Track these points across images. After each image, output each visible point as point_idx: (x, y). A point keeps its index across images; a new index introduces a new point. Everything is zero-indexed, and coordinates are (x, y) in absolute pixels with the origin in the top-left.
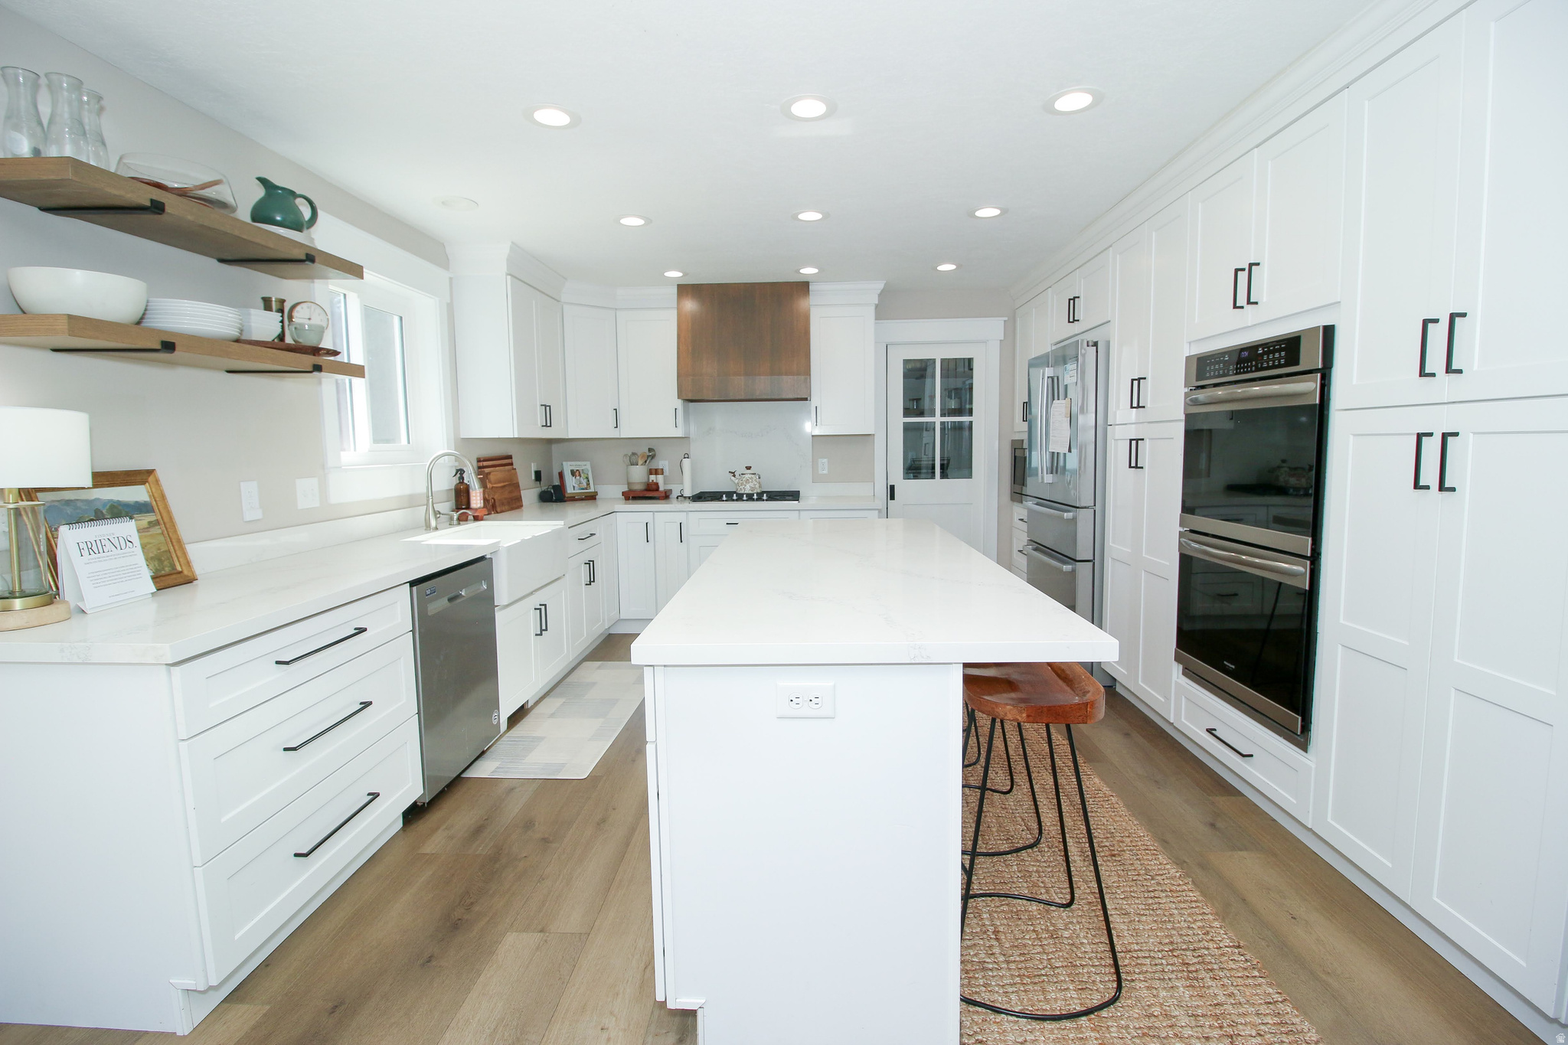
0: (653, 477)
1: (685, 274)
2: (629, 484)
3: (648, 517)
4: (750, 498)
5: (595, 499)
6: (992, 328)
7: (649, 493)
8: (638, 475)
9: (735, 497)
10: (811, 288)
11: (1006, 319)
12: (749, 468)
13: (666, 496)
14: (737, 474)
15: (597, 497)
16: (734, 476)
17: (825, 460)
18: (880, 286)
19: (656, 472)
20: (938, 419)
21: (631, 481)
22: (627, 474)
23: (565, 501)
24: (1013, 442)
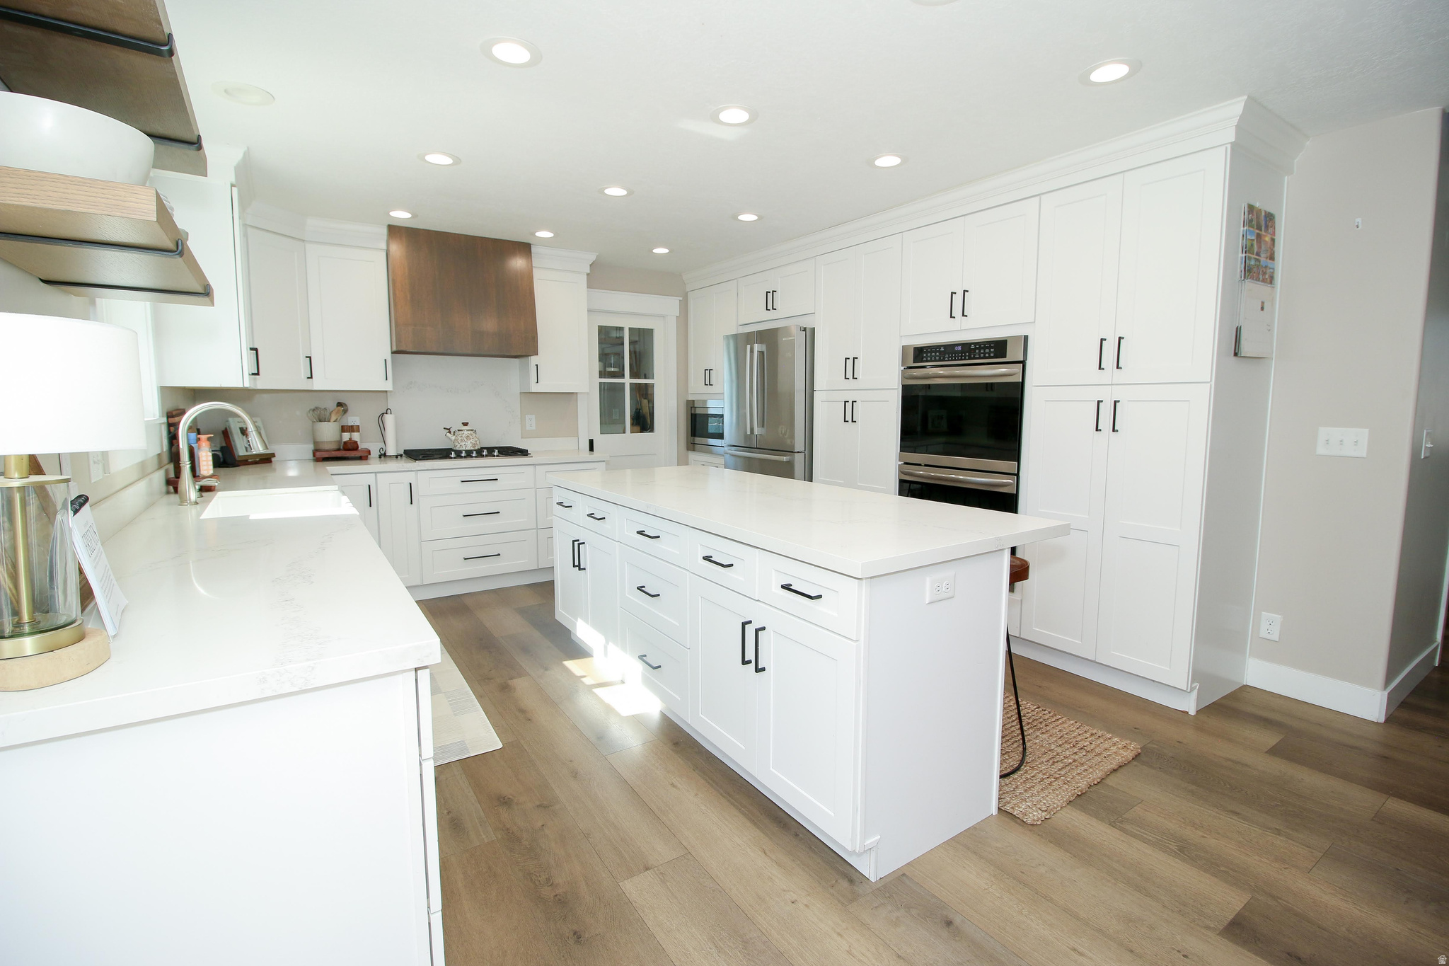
0: (346, 437)
1: (414, 216)
2: (315, 443)
3: (370, 479)
4: (469, 454)
5: (271, 462)
6: (670, 306)
7: (348, 453)
8: (329, 433)
9: (453, 455)
10: (533, 249)
11: (681, 299)
12: (465, 424)
13: (364, 457)
14: (452, 430)
15: (273, 459)
16: (450, 432)
17: (533, 416)
18: (592, 257)
19: (351, 429)
20: (627, 381)
21: (319, 439)
22: (313, 433)
23: (238, 466)
24: (688, 401)
